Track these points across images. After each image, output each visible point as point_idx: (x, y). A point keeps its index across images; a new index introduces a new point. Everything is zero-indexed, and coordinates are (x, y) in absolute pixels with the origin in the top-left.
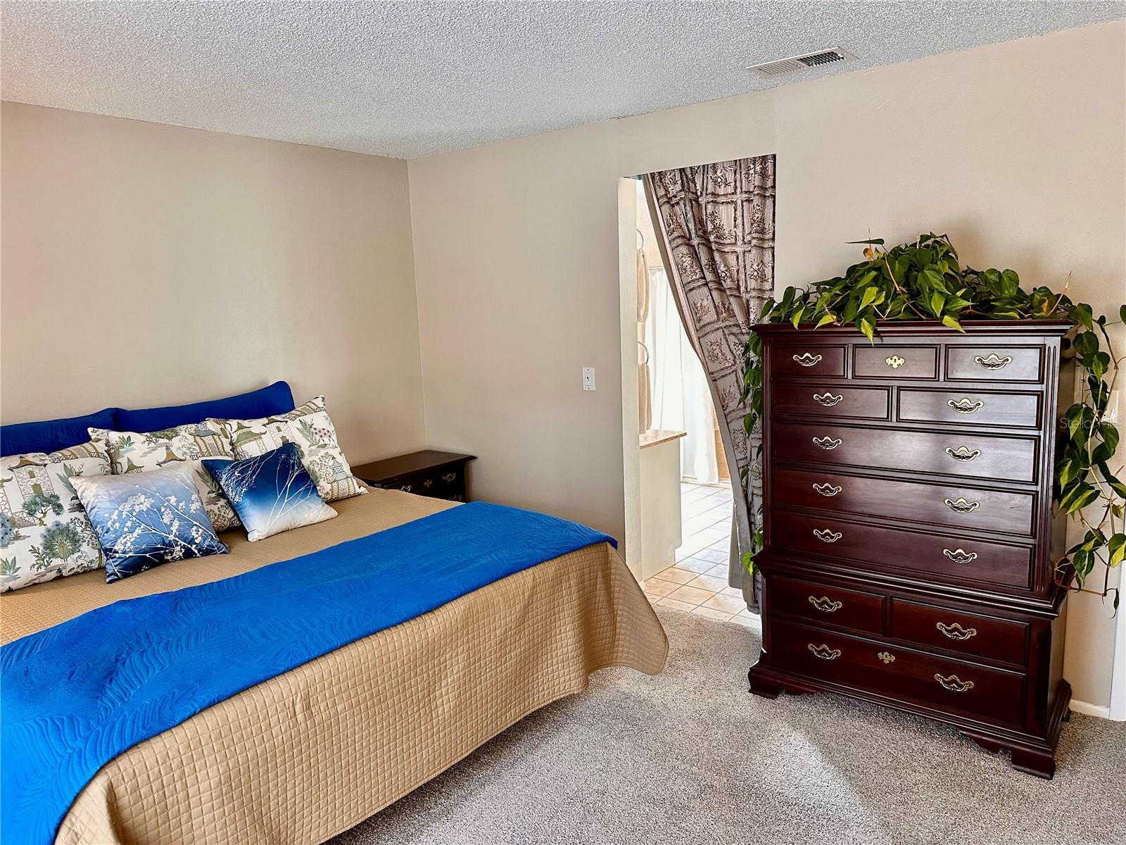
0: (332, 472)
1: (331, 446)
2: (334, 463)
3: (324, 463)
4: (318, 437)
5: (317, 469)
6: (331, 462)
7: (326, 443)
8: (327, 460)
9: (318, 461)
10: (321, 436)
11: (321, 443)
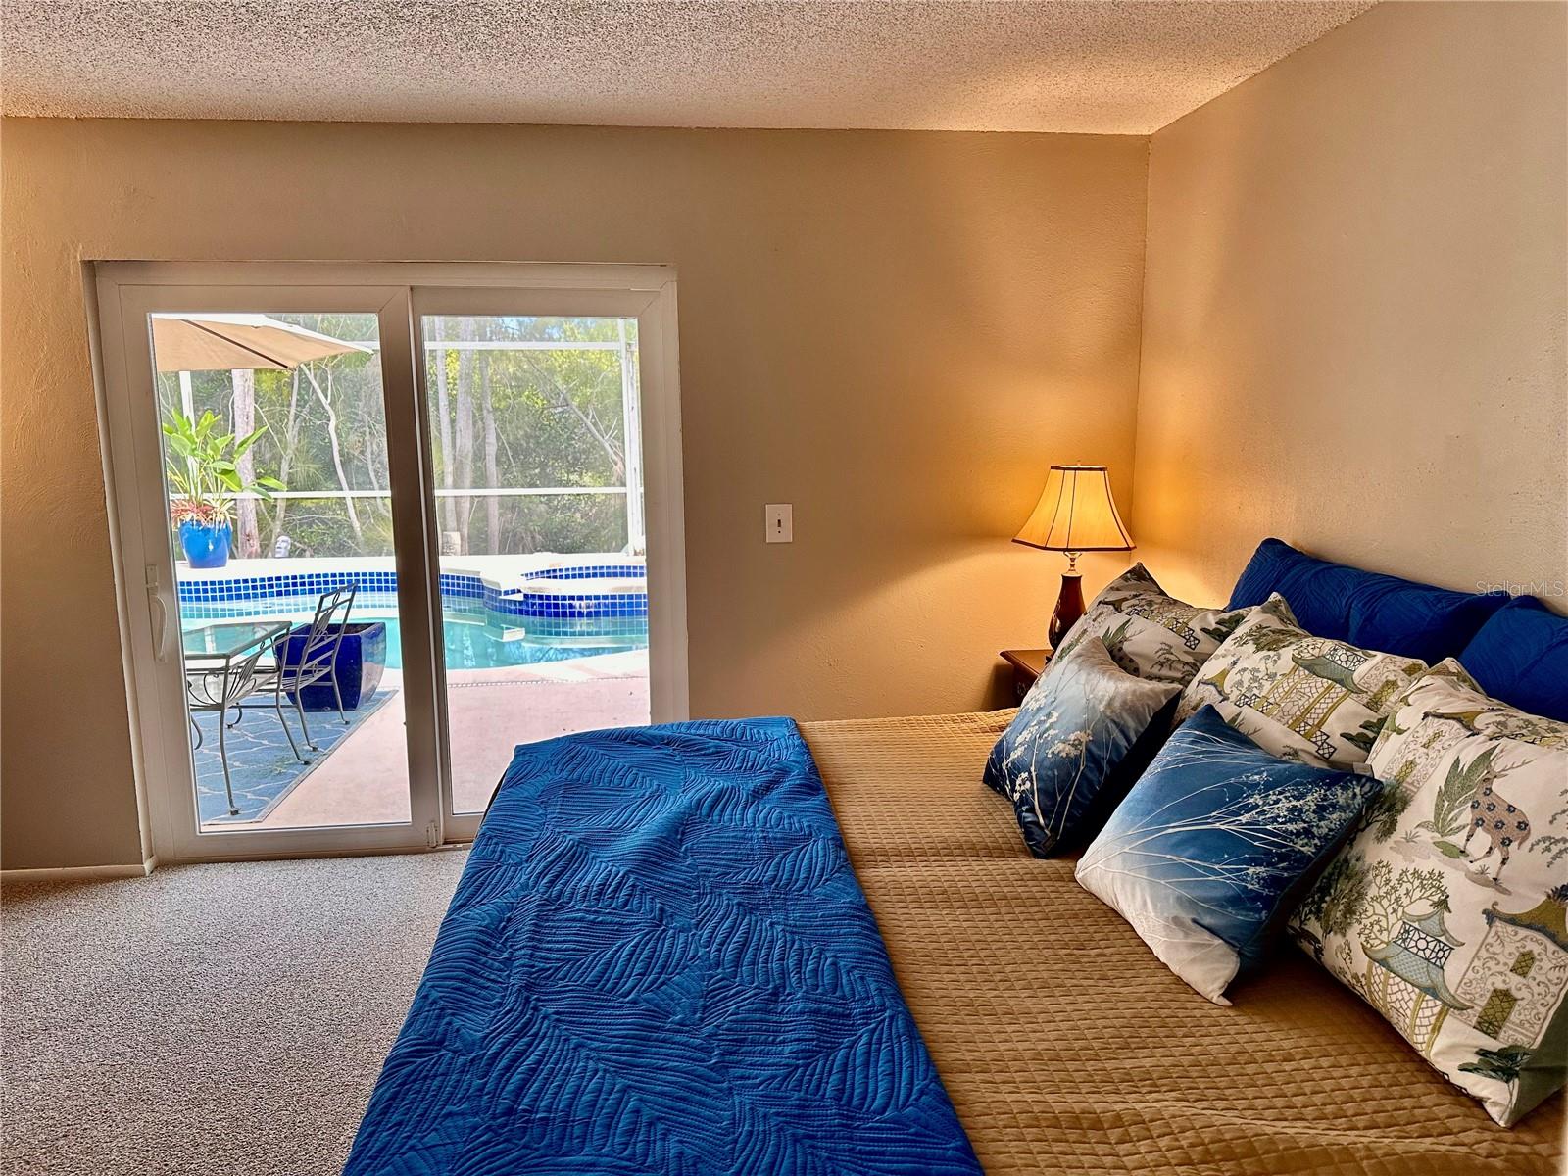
0: (1394, 933)
1: (1474, 867)
2: (1429, 917)
3: (1402, 891)
4: (1467, 817)
5: (1372, 891)
6: (1423, 908)
7: (1470, 848)
8: (1417, 894)
9: (1394, 876)
10: (1478, 823)
11: (1458, 840)
